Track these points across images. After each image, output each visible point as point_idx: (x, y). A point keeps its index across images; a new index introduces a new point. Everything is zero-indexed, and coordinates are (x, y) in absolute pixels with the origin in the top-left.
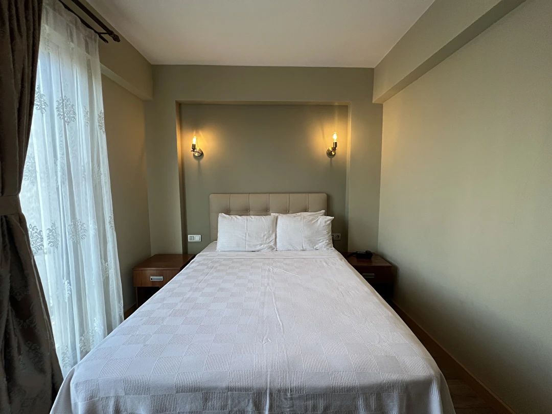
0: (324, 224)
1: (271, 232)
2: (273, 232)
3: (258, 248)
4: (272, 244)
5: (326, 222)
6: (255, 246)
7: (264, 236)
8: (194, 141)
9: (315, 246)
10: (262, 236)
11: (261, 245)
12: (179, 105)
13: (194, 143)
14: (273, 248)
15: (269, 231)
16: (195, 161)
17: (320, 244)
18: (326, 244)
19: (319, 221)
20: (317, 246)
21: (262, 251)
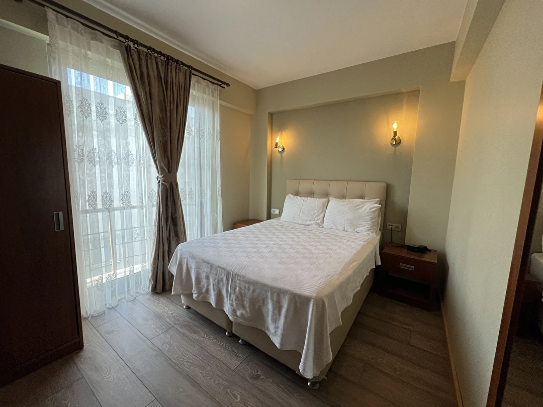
0: (368, 210)
1: (320, 212)
2: (322, 212)
3: (308, 223)
4: (319, 221)
5: (370, 209)
6: (306, 221)
7: (314, 214)
8: (278, 140)
9: (356, 228)
10: (312, 214)
11: (311, 221)
12: (271, 115)
13: (277, 142)
14: (321, 225)
15: (319, 211)
16: (279, 155)
17: (361, 228)
18: (367, 229)
19: (365, 207)
20: (358, 229)
21: (311, 226)
